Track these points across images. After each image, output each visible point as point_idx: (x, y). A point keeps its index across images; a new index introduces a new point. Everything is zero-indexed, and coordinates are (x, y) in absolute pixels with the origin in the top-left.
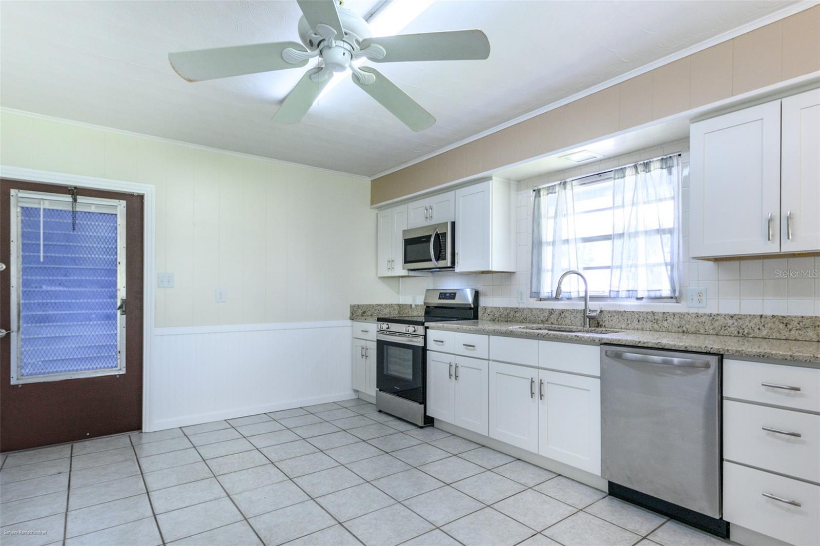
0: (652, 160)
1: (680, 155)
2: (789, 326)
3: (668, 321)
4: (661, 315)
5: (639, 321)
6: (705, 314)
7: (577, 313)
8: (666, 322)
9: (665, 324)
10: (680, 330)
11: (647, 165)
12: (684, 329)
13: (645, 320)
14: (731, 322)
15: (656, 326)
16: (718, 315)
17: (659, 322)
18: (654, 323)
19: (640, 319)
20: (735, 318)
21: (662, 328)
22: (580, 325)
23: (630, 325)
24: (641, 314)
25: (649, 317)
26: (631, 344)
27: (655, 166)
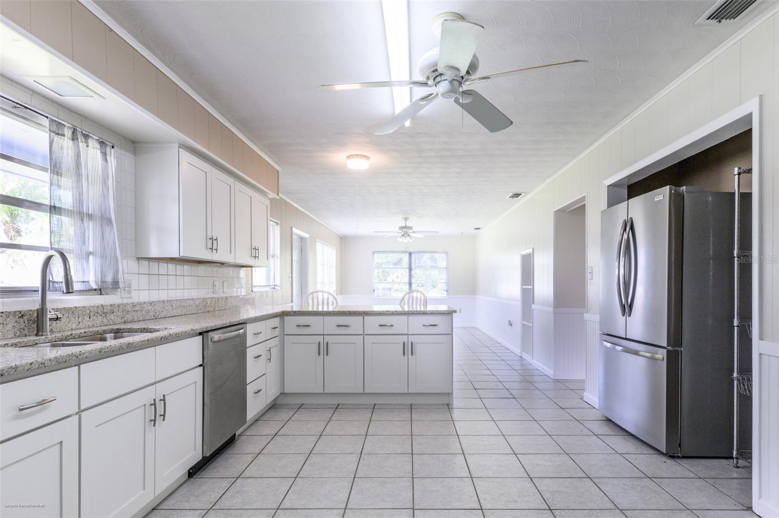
0: (90, 135)
1: (113, 147)
2: (173, 308)
3: (114, 313)
4: (109, 308)
5: (90, 318)
6: (137, 303)
7: (7, 317)
8: (112, 315)
9: (112, 317)
10: (123, 321)
11: (86, 137)
12: (126, 319)
13: (96, 315)
14: (150, 308)
15: (105, 321)
16: (145, 303)
17: (108, 315)
18: (103, 317)
19: (91, 314)
20: (153, 304)
21: (110, 321)
22: (12, 335)
23: (81, 324)
24: (92, 309)
25: (99, 312)
26: (220, 327)
27: (93, 144)
